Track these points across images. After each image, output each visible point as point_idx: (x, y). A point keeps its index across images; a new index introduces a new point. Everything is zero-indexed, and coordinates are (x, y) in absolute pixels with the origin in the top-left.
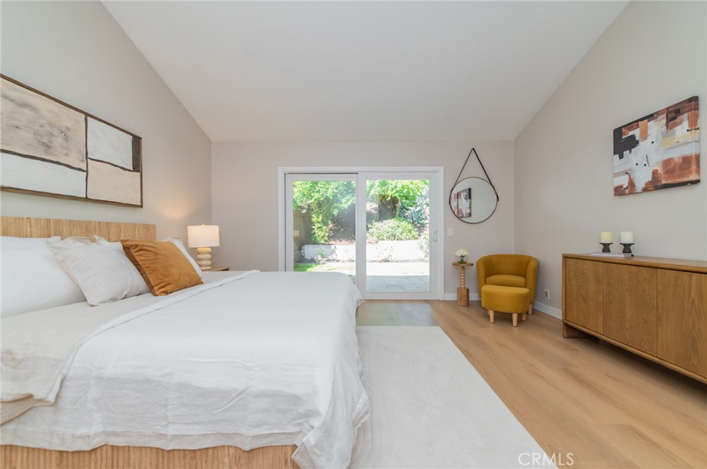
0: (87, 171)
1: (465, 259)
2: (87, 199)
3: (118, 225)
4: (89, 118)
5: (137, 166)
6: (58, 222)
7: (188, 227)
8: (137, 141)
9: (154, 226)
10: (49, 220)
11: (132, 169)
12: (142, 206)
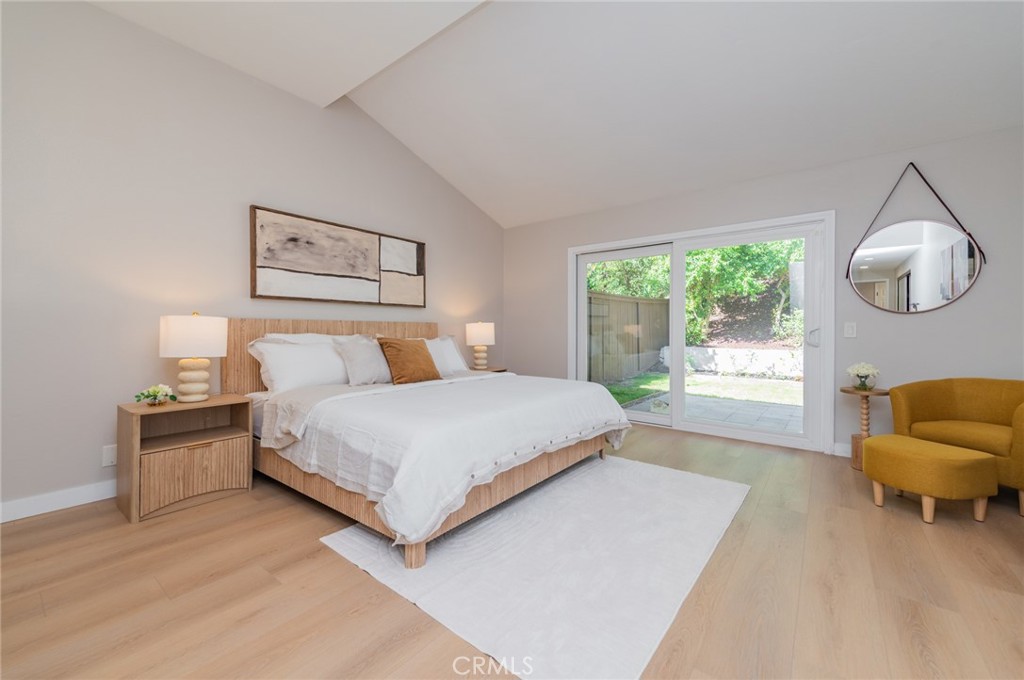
0: (380, 281)
1: (868, 382)
2: (380, 304)
3: (403, 324)
4: (382, 238)
5: (421, 270)
6: (360, 323)
7: (467, 325)
8: (421, 247)
9: (436, 324)
10: (353, 322)
11: (416, 273)
12: (424, 307)
